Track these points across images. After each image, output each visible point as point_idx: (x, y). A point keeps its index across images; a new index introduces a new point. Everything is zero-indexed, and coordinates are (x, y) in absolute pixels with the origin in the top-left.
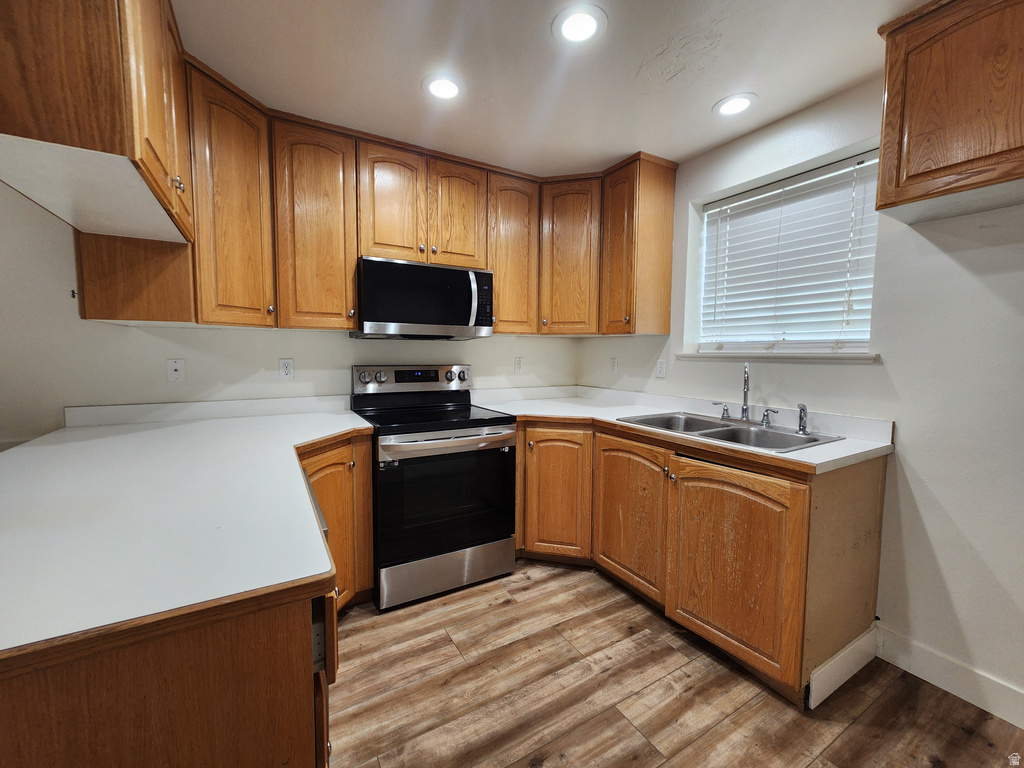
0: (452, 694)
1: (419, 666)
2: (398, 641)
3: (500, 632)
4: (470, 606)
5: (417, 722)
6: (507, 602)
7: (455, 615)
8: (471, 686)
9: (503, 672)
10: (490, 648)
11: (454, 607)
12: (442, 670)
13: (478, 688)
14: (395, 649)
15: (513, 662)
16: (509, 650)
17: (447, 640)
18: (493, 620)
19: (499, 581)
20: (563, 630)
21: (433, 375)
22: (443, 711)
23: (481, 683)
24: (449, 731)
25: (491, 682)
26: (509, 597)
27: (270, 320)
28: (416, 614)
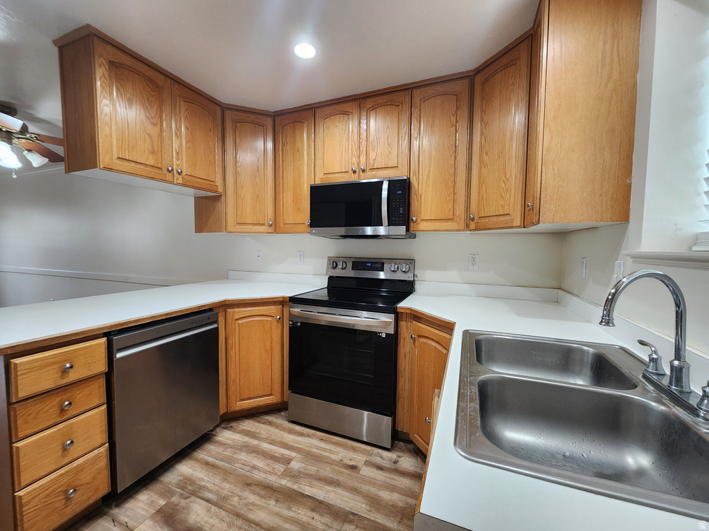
0: (240, 494)
1: (257, 464)
2: (272, 442)
3: (316, 483)
4: (331, 451)
5: (210, 491)
6: (354, 468)
7: (315, 450)
8: (253, 498)
9: (276, 509)
10: (295, 487)
11: (323, 445)
12: (259, 476)
13: (253, 504)
14: (266, 446)
15: (289, 509)
16: (300, 499)
17: (288, 461)
18: (326, 471)
19: (373, 449)
20: (351, 522)
21: (379, 266)
22: (225, 499)
23: (258, 503)
24: (209, 511)
25: (261, 508)
26: (360, 465)
27: (270, 230)
28: (301, 434)
